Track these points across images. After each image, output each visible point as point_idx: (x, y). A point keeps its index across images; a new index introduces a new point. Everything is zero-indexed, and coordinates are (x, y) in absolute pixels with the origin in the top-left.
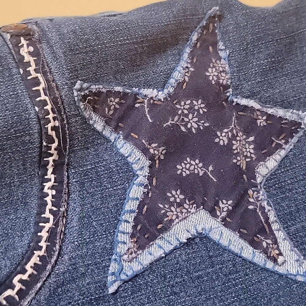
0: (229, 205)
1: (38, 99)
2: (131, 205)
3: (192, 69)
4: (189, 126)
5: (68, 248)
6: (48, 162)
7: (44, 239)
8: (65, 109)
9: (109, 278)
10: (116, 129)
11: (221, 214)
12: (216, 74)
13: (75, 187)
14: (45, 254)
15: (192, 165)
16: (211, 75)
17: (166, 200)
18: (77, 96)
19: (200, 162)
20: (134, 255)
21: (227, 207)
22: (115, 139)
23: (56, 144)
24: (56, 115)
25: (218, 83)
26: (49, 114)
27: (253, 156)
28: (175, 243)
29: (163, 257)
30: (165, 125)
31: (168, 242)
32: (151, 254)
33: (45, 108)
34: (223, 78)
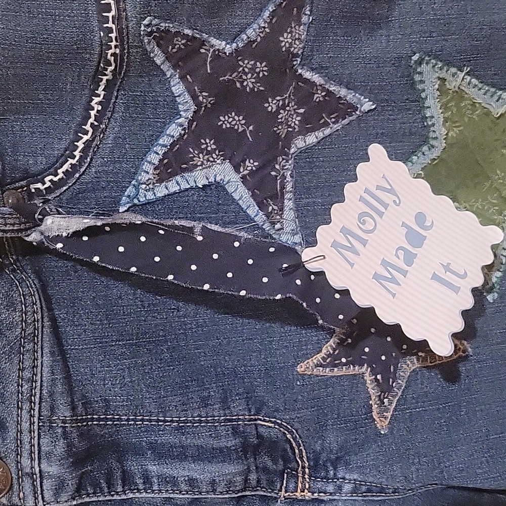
0: (254, 166)
1: (105, 25)
2: (165, 140)
3: (267, 30)
4: (245, 84)
5: (98, 161)
6: (102, 80)
7: (79, 149)
8: (128, 39)
9: (124, 198)
10: (175, 67)
11: (243, 172)
12: (290, 41)
13: (120, 108)
14: (77, 163)
15: (235, 120)
16: (284, 41)
17: (197, 146)
18: (143, 31)
19: (243, 119)
20: (151, 186)
21: (252, 167)
22: (171, 76)
23: (113, 68)
24: (118, 44)
25: (288, 50)
26: (112, 41)
27: (296, 127)
28: (193, 184)
29: (177, 193)
30: (221, 79)
31: (187, 180)
32: (167, 188)
33: (110, 35)
34: (295, 46)
